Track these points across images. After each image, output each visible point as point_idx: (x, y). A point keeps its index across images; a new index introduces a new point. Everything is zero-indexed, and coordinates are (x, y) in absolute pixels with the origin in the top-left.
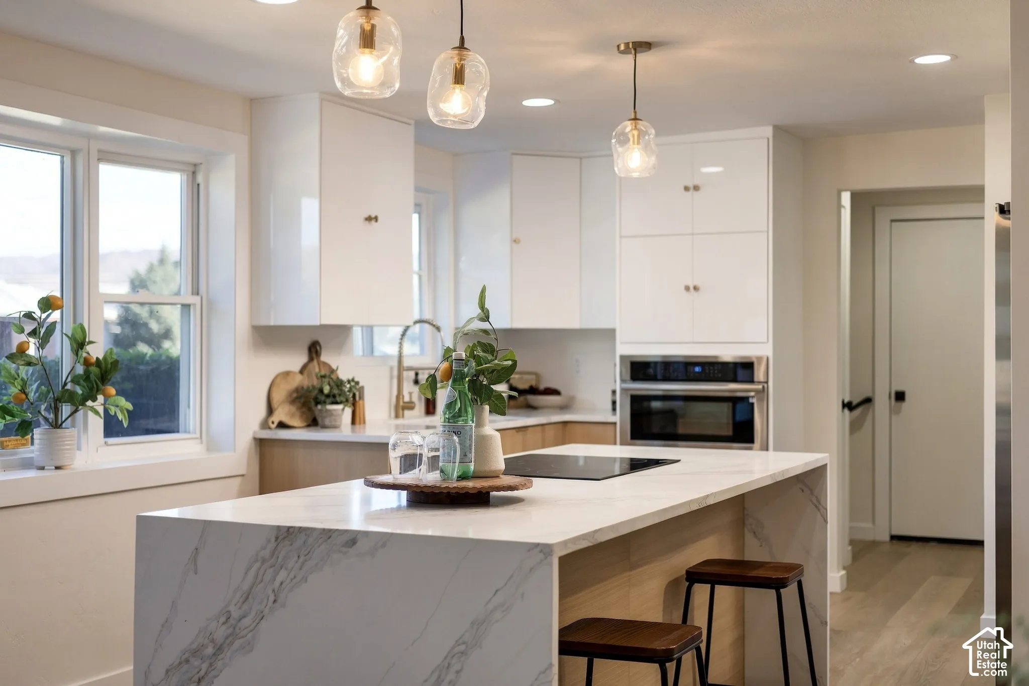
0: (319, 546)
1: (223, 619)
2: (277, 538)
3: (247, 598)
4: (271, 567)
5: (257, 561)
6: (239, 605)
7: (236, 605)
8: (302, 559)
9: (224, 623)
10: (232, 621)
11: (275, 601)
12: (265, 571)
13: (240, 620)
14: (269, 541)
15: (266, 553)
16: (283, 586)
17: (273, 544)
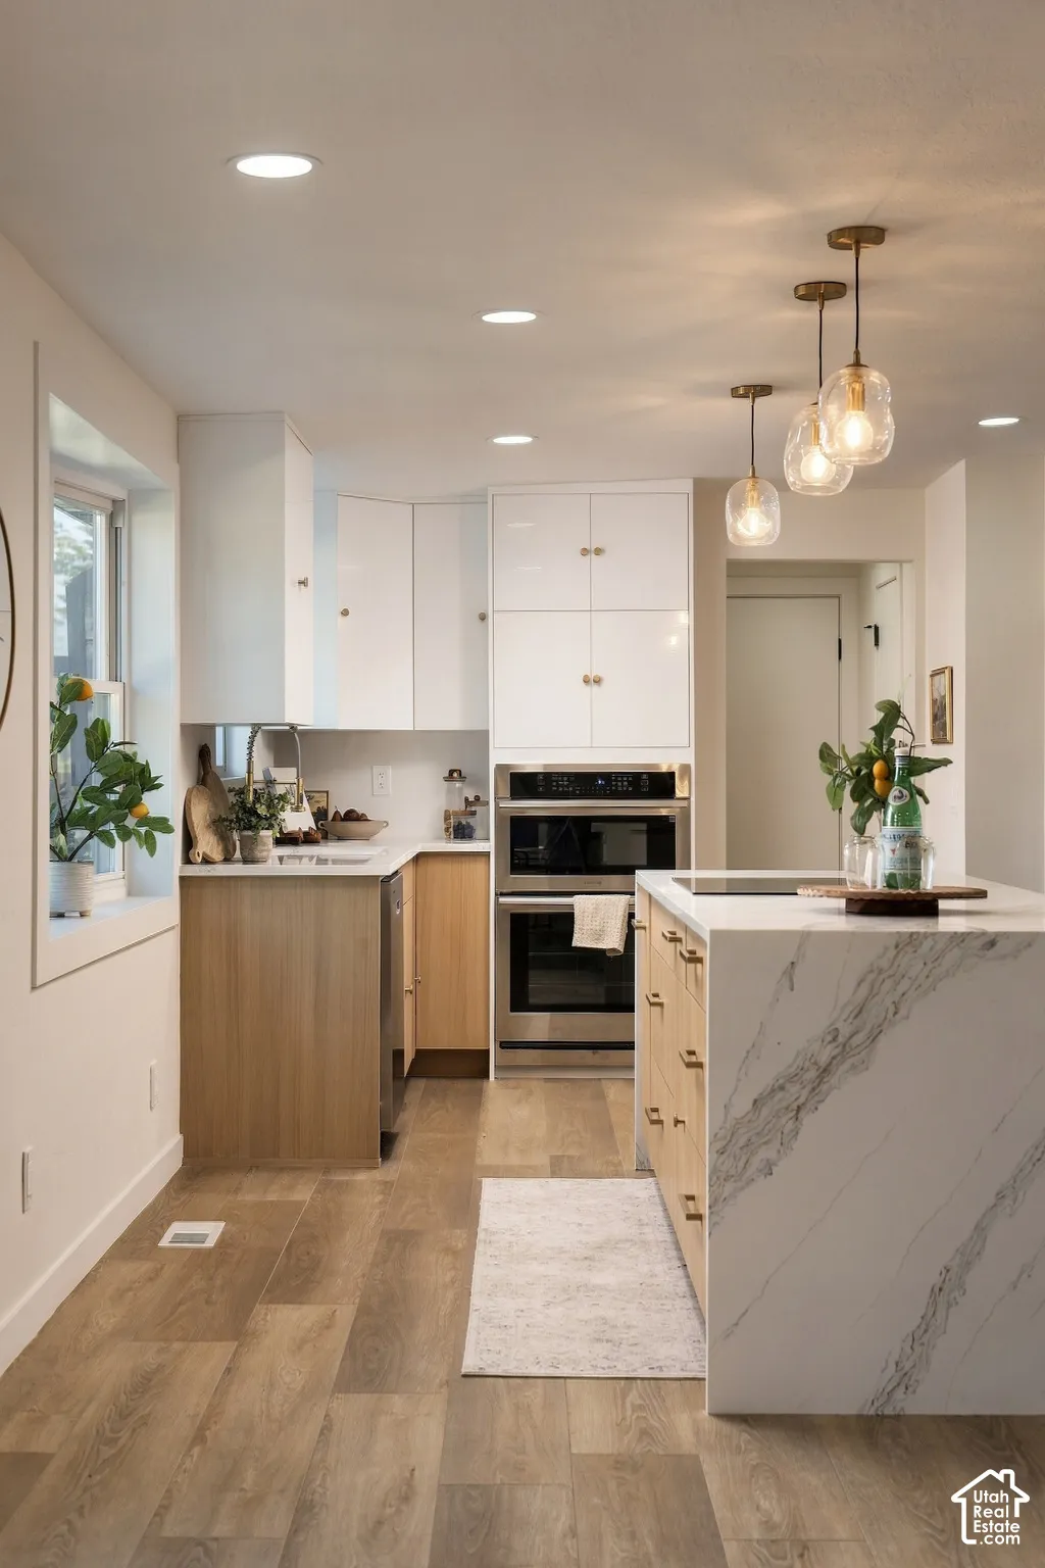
0: (951, 950)
1: (829, 1038)
2: (897, 946)
3: (860, 1012)
4: (890, 977)
5: (872, 971)
6: (850, 1020)
7: (845, 1021)
8: (930, 966)
9: (830, 1042)
10: (841, 1039)
11: (896, 1013)
12: (884, 980)
13: (851, 1037)
14: (886, 949)
15: (884, 964)
16: (905, 997)
17: (892, 953)
